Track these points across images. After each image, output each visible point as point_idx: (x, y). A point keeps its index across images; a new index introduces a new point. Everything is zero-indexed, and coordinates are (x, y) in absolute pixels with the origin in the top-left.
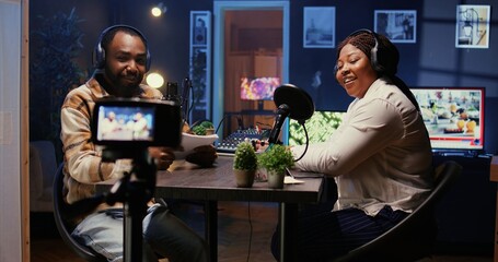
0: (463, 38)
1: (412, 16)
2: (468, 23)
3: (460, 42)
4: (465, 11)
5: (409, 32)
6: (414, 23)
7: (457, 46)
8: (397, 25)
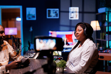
0: (72, 17)
1: (57, 11)
2: (73, 12)
3: (71, 18)
4: (72, 9)
5: (57, 15)
6: (58, 12)
7: (70, 19)
8: (53, 13)
